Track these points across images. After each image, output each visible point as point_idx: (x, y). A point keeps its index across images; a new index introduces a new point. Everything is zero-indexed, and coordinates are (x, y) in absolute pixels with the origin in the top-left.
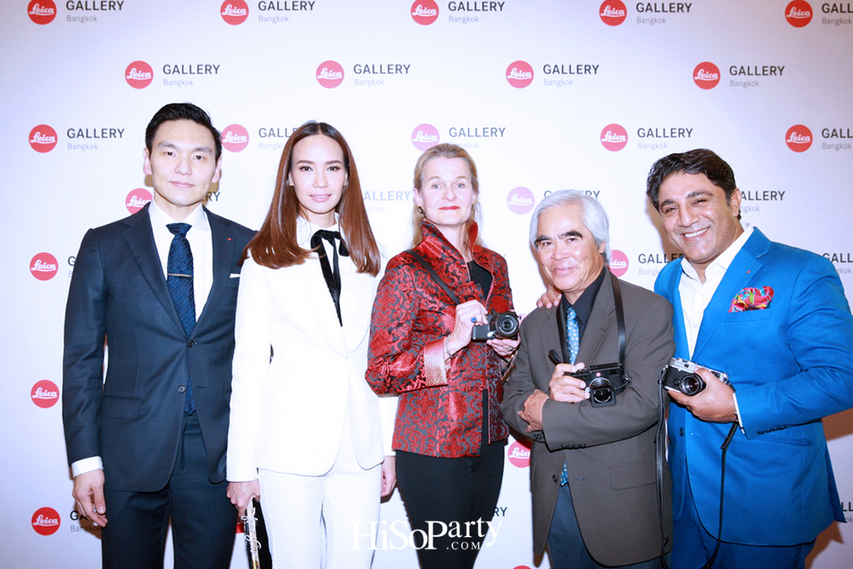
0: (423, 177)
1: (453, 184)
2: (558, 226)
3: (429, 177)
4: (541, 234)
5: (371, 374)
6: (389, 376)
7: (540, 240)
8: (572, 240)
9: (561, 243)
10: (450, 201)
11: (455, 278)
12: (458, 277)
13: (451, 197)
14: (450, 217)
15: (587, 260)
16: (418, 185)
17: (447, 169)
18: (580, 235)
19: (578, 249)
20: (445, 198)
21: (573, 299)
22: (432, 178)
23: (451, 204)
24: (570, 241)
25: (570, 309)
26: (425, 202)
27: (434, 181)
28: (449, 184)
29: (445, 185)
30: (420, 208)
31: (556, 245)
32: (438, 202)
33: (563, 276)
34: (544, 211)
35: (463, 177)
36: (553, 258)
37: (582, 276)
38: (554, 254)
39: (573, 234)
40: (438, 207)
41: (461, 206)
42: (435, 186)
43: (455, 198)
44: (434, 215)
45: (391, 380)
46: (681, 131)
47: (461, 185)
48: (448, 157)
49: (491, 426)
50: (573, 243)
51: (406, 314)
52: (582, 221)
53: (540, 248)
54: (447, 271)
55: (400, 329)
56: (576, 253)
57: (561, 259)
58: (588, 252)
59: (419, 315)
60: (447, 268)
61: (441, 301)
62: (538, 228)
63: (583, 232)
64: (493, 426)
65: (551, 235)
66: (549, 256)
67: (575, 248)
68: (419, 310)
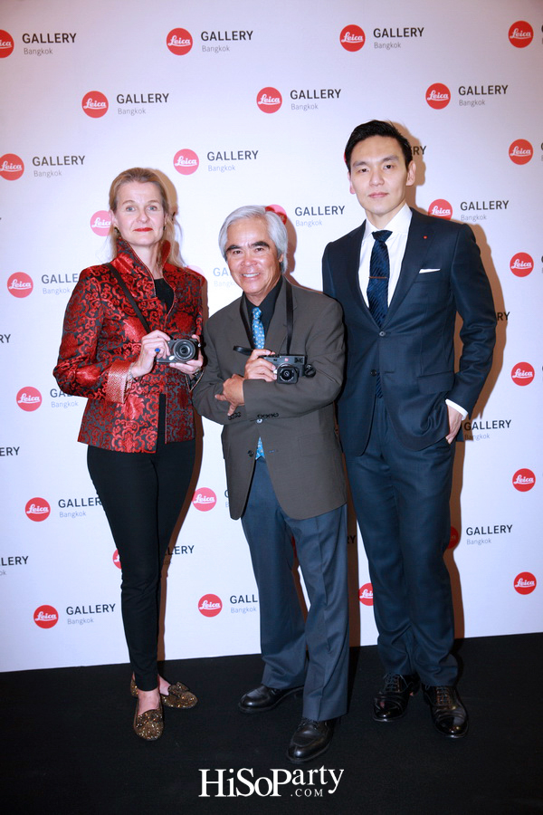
0: (118, 199)
1: (145, 208)
2: (246, 238)
3: (124, 201)
4: (231, 243)
5: (58, 373)
6: (75, 382)
7: (230, 250)
8: (259, 249)
9: (249, 252)
10: (144, 223)
11: (141, 293)
12: (144, 292)
13: (144, 219)
14: (144, 238)
15: (271, 268)
16: (114, 206)
17: (140, 193)
18: (267, 245)
19: (263, 259)
20: (138, 220)
21: (257, 302)
22: (126, 202)
23: (145, 226)
24: (257, 250)
25: (256, 309)
26: (120, 223)
27: (128, 204)
28: (142, 207)
29: (138, 209)
30: (116, 228)
31: (246, 254)
32: (132, 223)
33: (250, 282)
34: (234, 223)
35: (155, 201)
36: (243, 264)
38: (244, 262)
39: (262, 244)
40: (133, 228)
41: (154, 228)
42: (129, 209)
43: (149, 219)
44: (129, 235)
45: (76, 386)
47: (153, 208)
48: (140, 181)
49: (168, 428)
50: (260, 252)
51: (91, 321)
52: (267, 233)
53: (230, 256)
54: (135, 286)
55: (85, 334)
56: (262, 261)
57: (249, 266)
58: (273, 260)
59: (103, 323)
60: (136, 283)
61: (123, 312)
62: (228, 237)
63: (270, 243)
64: (172, 428)
65: (241, 245)
66: (239, 262)
67: (261, 257)
68: (105, 319)
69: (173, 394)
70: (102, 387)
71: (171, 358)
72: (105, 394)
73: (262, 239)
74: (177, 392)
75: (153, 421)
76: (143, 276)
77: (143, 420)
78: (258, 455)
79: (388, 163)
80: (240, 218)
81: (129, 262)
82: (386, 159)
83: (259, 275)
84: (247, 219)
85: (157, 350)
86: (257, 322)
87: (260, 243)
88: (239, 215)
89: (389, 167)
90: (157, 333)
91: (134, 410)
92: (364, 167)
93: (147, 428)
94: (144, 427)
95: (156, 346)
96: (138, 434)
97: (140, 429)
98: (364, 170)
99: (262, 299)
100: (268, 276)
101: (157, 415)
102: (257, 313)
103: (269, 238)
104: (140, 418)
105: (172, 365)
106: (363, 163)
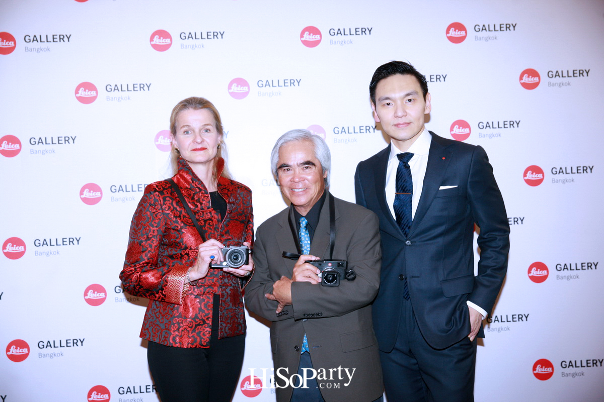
0: (177, 124)
1: (200, 130)
2: (296, 158)
3: (181, 126)
4: (282, 162)
5: (124, 276)
6: (139, 284)
7: (281, 168)
8: (307, 168)
9: (298, 170)
10: (199, 144)
11: (198, 204)
12: (201, 204)
13: (199, 140)
14: (200, 156)
15: (317, 184)
16: (174, 130)
17: (196, 118)
18: (313, 164)
19: (310, 175)
20: (194, 141)
21: (304, 212)
22: (184, 126)
23: (199, 146)
24: (305, 168)
25: (303, 219)
26: (179, 143)
27: (185, 129)
28: (197, 130)
29: (194, 131)
30: (176, 149)
31: (295, 171)
32: (190, 145)
33: (299, 196)
34: (285, 145)
35: (208, 125)
36: (292, 181)
37: (313, 195)
38: (293, 178)
39: (309, 163)
40: (190, 149)
41: (208, 147)
42: (186, 132)
43: (203, 141)
44: (187, 154)
45: (140, 288)
46: (438, 77)
47: (207, 131)
48: (195, 108)
49: (221, 325)
50: (307, 170)
51: (154, 231)
52: (314, 153)
53: (281, 173)
54: (193, 199)
55: (149, 242)
56: (309, 177)
57: (298, 182)
58: (318, 177)
59: (165, 232)
60: (194, 196)
61: (182, 222)
62: (280, 157)
63: (316, 162)
64: (224, 325)
65: (291, 163)
66: (288, 179)
67: (309, 174)
68: (166, 228)
69: (225, 294)
70: (162, 289)
71: (224, 264)
72: (165, 296)
73: (309, 159)
74: (229, 292)
75: (207, 319)
76: (200, 190)
77: (198, 318)
78: (303, 350)
79: (409, 97)
80: (289, 141)
81: (189, 178)
82: (408, 95)
83: (306, 189)
84: (296, 142)
85: (212, 258)
86: (304, 230)
87: (308, 163)
88: (287, 138)
89: (410, 100)
90: (212, 241)
91: (191, 309)
92: (388, 101)
93: (202, 325)
94: (199, 325)
95: (211, 253)
96: (194, 330)
97: (196, 326)
98: (388, 104)
99: (309, 209)
100: (314, 191)
101: (211, 313)
102: (304, 223)
103: (316, 158)
104: (196, 317)
105: (225, 269)
106: (387, 98)
